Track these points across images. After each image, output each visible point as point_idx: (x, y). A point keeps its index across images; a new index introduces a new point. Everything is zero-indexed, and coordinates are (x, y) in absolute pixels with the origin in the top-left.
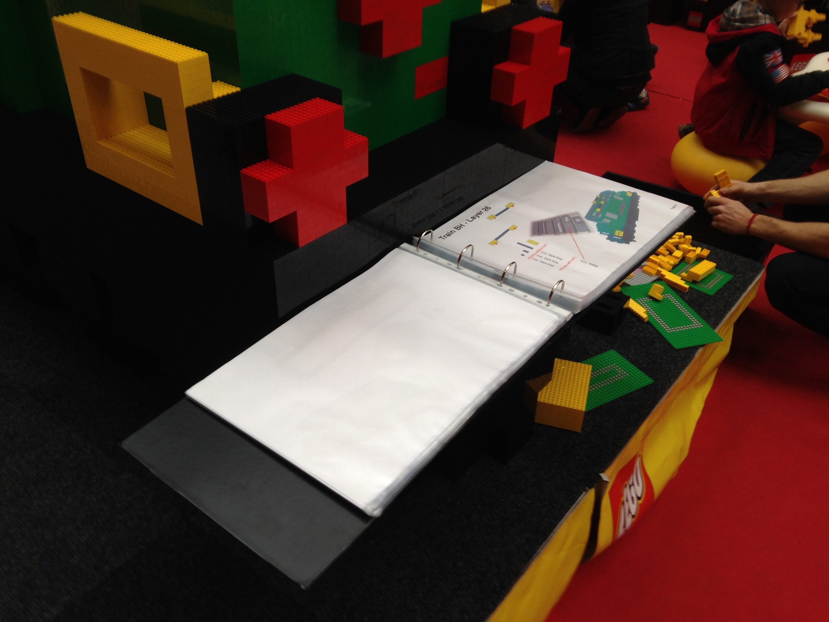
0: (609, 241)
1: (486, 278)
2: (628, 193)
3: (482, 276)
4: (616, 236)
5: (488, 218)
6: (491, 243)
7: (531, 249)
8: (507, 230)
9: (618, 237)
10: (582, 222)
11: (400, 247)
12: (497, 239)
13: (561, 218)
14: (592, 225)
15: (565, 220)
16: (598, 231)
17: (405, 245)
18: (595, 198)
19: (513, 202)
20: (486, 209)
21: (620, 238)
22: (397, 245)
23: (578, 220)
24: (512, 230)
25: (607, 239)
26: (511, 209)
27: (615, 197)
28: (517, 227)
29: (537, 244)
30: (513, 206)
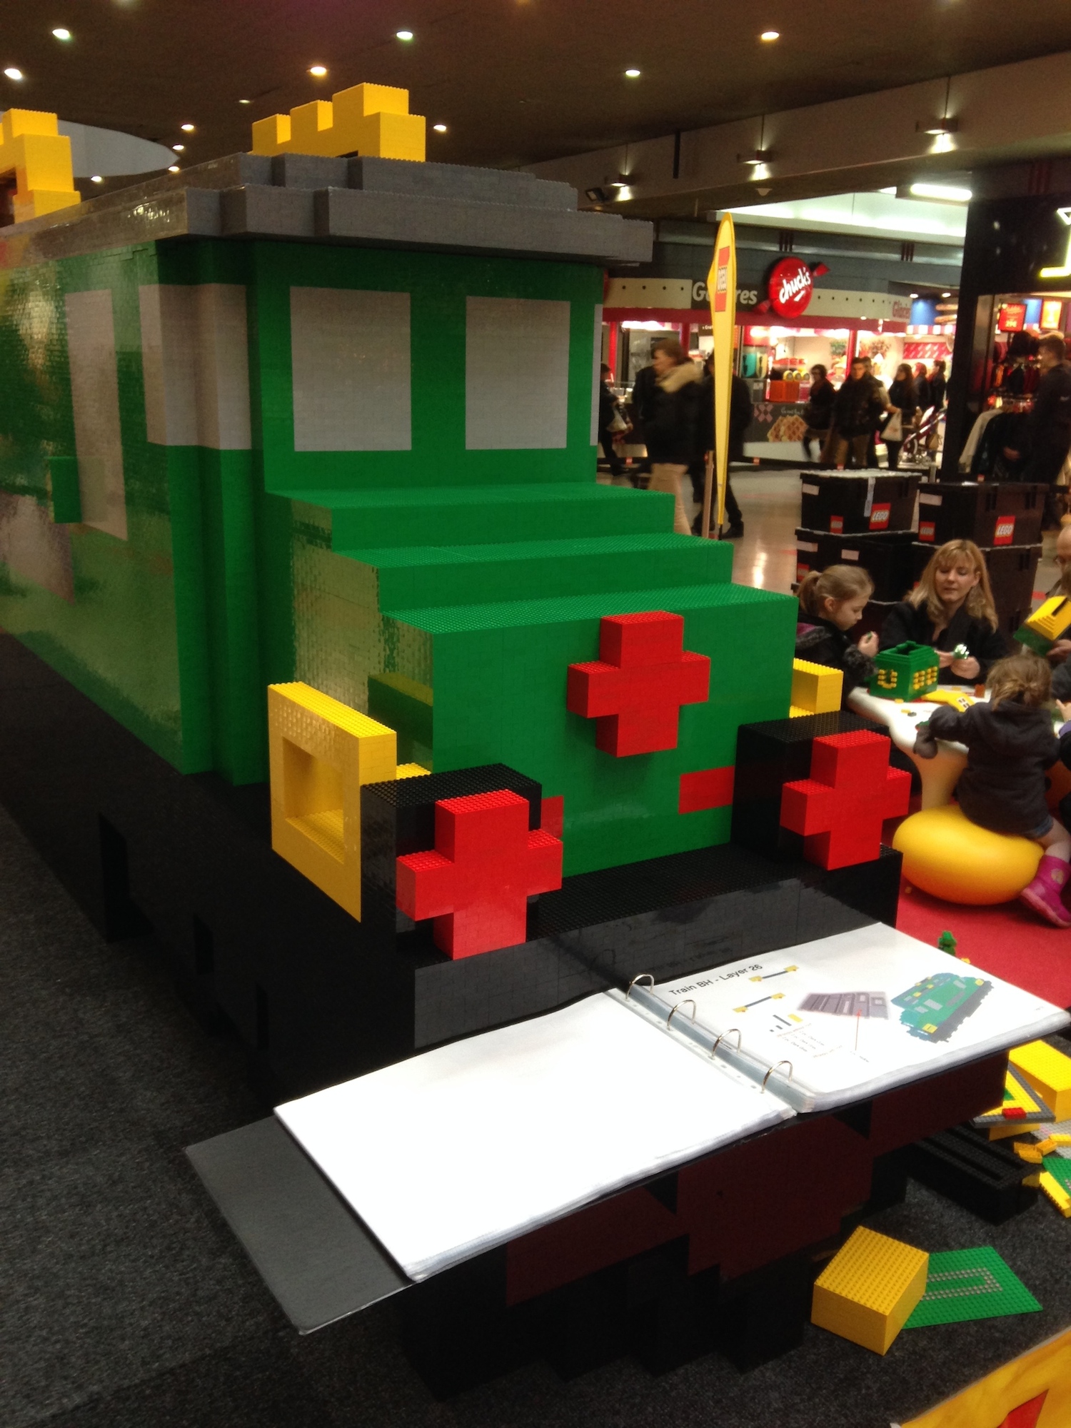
0: (909, 1034)
1: (699, 1046)
2: (979, 980)
3: (694, 1043)
4: (922, 1030)
5: (750, 979)
6: (737, 1010)
7: (787, 1026)
8: (769, 998)
9: (926, 1032)
10: (884, 1006)
11: (606, 992)
12: (747, 1006)
13: (853, 997)
14: (896, 1011)
15: (859, 998)
16: (900, 1020)
17: (615, 991)
18: (923, 978)
19: (797, 965)
20: (755, 967)
21: (926, 1034)
22: (604, 989)
23: (877, 1002)
24: (775, 998)
25: (908, 1032)
26: (791, 973)
27: (957, 983)
28: (784, 995)
29: (798, 1020)
30: (795, 970)
